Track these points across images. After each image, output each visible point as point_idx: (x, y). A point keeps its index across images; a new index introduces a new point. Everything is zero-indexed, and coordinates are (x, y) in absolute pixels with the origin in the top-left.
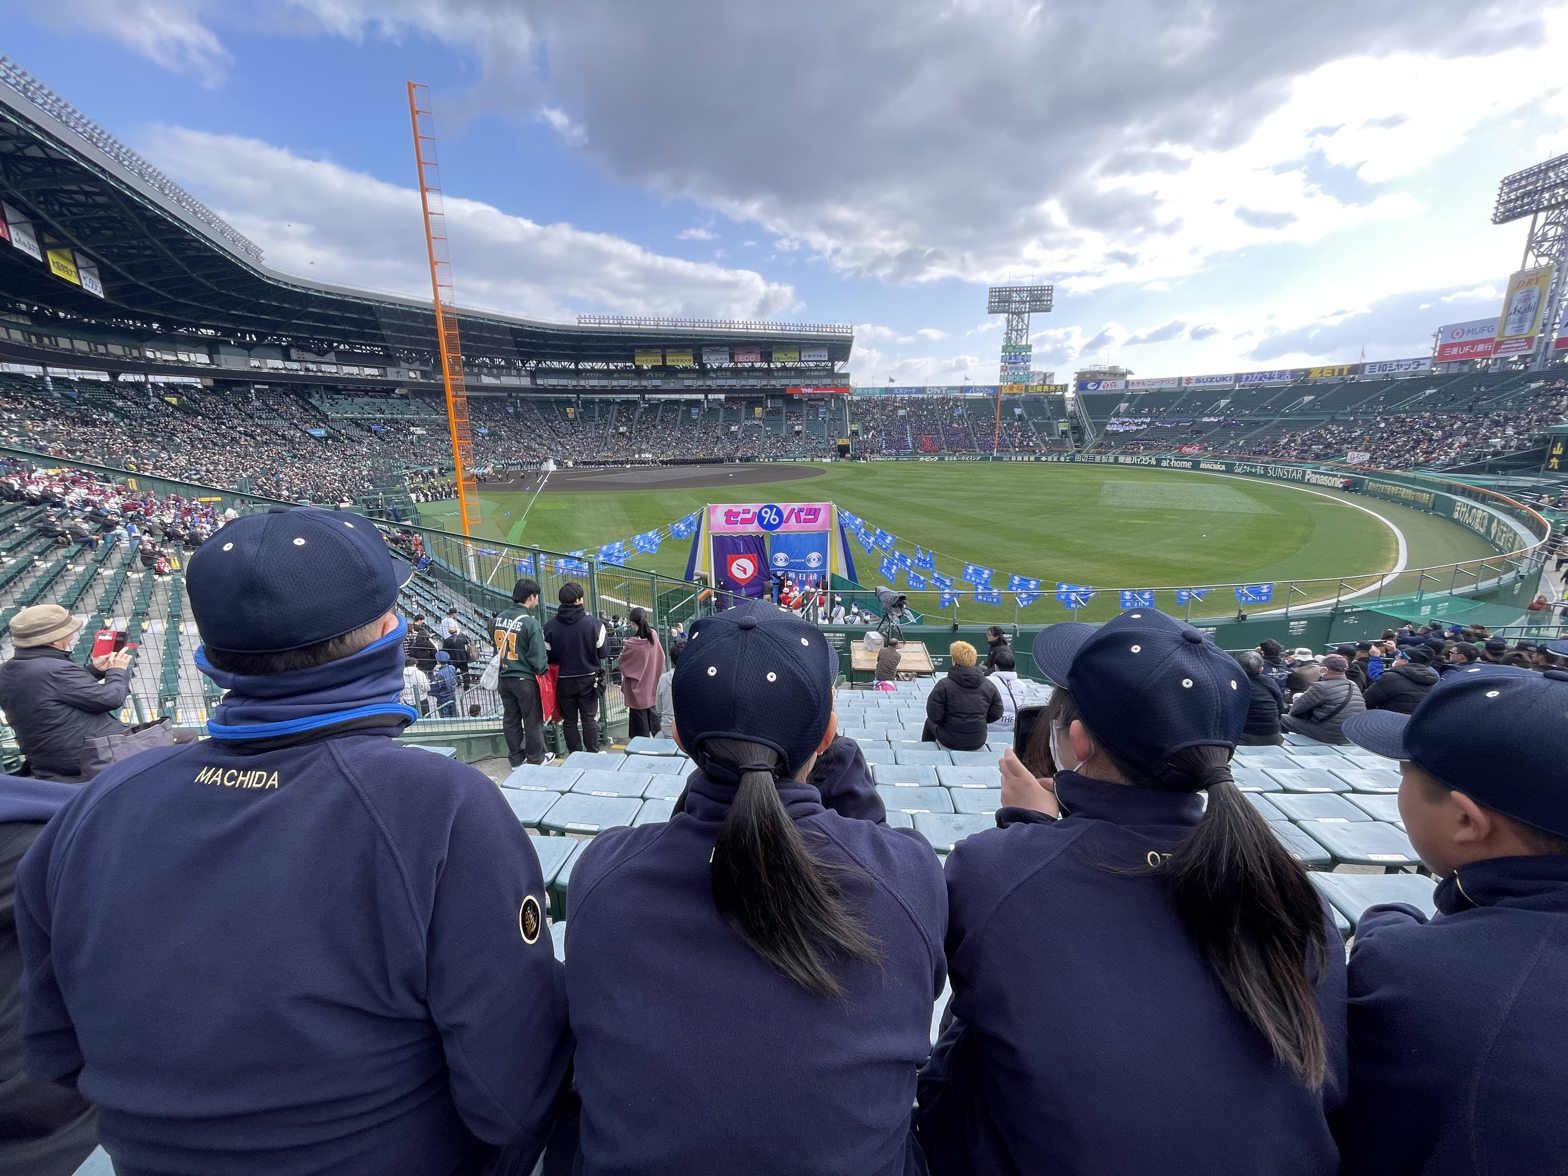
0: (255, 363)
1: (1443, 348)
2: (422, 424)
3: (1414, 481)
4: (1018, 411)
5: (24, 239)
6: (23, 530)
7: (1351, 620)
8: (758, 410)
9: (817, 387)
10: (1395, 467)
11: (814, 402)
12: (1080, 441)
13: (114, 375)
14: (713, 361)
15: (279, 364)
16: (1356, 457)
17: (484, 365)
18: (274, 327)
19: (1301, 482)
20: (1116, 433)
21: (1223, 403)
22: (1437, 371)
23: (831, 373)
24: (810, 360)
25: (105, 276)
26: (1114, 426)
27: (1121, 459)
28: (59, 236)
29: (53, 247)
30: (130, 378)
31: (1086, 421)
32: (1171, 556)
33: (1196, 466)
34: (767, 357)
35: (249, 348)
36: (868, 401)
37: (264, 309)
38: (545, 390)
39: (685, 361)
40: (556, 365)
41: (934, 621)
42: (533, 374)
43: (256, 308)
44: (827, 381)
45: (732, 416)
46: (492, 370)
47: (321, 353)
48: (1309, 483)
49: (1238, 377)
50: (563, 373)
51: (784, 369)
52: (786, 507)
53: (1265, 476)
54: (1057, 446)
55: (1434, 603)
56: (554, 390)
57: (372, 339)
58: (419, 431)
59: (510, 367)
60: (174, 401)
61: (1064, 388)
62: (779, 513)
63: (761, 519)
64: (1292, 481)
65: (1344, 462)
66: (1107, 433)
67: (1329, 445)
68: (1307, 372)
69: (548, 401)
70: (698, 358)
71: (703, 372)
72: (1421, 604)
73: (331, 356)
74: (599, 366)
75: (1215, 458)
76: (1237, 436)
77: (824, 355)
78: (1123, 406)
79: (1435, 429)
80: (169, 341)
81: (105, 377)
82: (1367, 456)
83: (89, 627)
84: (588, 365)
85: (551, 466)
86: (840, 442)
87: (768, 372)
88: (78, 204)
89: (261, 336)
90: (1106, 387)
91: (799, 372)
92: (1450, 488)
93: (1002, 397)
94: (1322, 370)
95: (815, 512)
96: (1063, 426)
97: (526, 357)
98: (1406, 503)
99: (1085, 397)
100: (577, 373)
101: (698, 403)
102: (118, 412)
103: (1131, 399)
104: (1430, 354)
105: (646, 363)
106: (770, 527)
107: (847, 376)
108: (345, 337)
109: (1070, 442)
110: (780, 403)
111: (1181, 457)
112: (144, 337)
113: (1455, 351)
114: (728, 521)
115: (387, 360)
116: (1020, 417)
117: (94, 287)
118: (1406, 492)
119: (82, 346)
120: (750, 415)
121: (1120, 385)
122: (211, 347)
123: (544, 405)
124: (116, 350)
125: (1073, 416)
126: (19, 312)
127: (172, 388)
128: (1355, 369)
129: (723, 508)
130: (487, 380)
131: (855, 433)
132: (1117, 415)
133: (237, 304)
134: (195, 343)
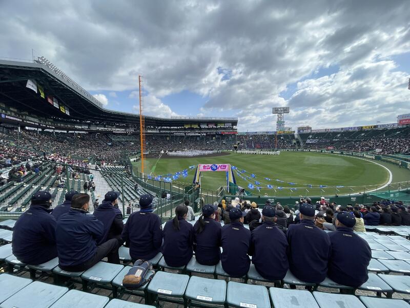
0: (98, 128)
1: (400, 121)
2: (133, 142)
3: (395, 157)
4: (282, 138)
5: (56, 104)
6: (49, 169)
7: (369, 198)
8: (214, 138)
9: (229, 132)
10: (390, 153)
11: (227, 136)
12: (299, 145)
13: (68, 131)
14: (203, 126)
15: (103, 128)
16: (378, 150)
17: (148, 128)
18: (103, 120)
19: (363, 157)
20: (309, 144)
21: (339, 135)
22: (400, 127)
23: (232, 129)
24: (227, 126)
25: (70, 111)
26: (308, 141)
27: (311, 150)
28: (62, 103)
29: (61, 105)
30: (71, 132)
31: (300, 140)
32: (323, 178)
33: (332, 152)
34: (216, 125)
35: (97, 125)
36: (242, 136)
37: (102, 117)
38: (162, 133)
39: (196, 126)
40: (165, 127)
41: (254, 195)
42: (160, 130)
43: (100, 116)
44: (232, 131)
45: (207, 139)
46: (150, 129)
47: (112, 126)
48: (365, 157)
49: (342, 129)
50: (167, 129)
51: (220, 128)
52: (218, 165)
53: (352, 155)
54: (293, 147)
55: (394, 193)
56: (164, 133)
57: (124, 123)
58: (133, 143)
59: (155, 128)
60: (79, 137)
61: (294, 132)
62: (216, 166)
63: (212, 168)
64: (360, 157)
65: (375, 152)
66: (307, 143)
67: (370, 147)
68: (362, 127)
69: (163, 136)
70: (199, 126)
71: (201, 129)
72: (390, 193)
73: (115, 127)
74: (175, 128)
75: (338, 150)
76: (344, 145)
77: (231, 124)
78: (311, 136)
79: (401, 142)
80: (80, 124)
81: (66, 132)
82: (381, 150)
83: (63, 191)
84: (173, 128)
85: (163, 152)
86: (235, 146)
87: (217, 129)
88: (68, 97)
89: (100, 122)
90: (305, 132)
91: (224, 129)
92: (405, 160)
93: (277, 134)
94: (366, 127)
95: (225, 166)
96: (294, 141)
97: (158, 126)
98: (393, 163)
99: (300, 134)
100: (170, 129)
101: (199, 136)
102: (68, 140)
103: (313, 134)
104: (397, 122)
105: (187, 127)
106: (214, 170)
107: (236, 129)
108: (118, 122)
109: (296, 146)
110: (219, 136)
111: (328, 150)
112: (76, 123)
113: (404, 122)
114: (204, 168)
115: (127, 127)
116: (283, 139)
117: (68, 113)
118: (393, 160)
119: (62, 125)
120: (212, 139)
121: (309, 131)
122: (89, 125)
123: (162, 137)
124: (69, 126)
125: (297, 139)
126: (51, 118)
127: (79, 134)
128: (375, 127)
129: (203, 165)
130: (149, 131)
131: (239, 144)
132: (309, 139)
133: (95, 116)
134: (86, 124)
